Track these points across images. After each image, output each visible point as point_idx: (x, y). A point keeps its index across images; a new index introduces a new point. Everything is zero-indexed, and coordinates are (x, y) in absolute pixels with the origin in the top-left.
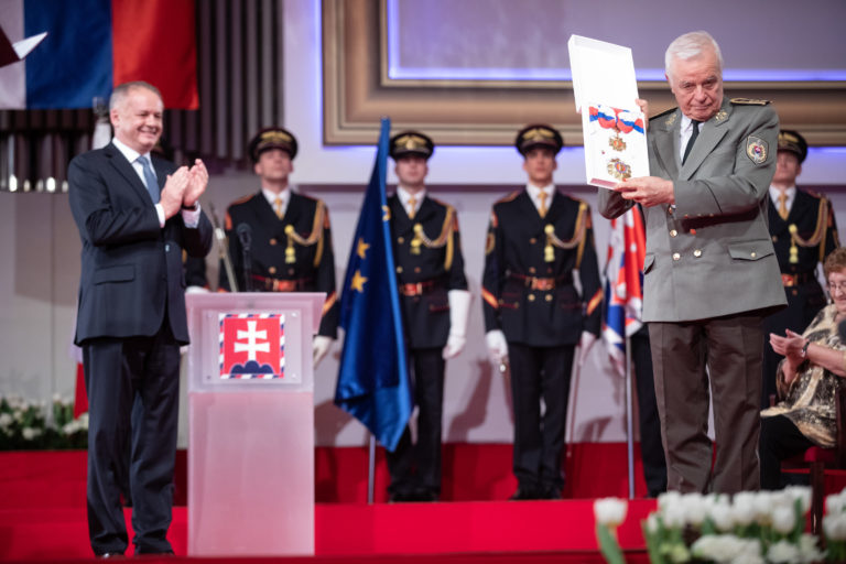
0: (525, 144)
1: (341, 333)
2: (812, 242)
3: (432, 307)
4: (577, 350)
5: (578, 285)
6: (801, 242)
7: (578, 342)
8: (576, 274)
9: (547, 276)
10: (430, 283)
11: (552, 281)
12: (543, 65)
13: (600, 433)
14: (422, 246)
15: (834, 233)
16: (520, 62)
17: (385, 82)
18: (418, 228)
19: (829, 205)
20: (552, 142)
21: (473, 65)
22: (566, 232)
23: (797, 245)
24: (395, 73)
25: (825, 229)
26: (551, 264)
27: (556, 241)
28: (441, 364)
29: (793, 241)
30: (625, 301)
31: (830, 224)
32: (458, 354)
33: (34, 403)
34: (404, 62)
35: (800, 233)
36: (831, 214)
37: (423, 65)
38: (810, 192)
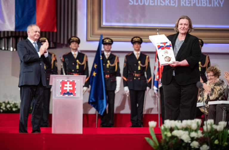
0: (133, 41)
1: (90, 86)
2: (204, 66)
3: (112, 81)
4: (146, 91)
5: (146, 76)
6: (202, 66)
7: (146, 90)
8: (145, 73)
9: (139, 73)
10: (111, 75)
11: (140, 74)
12: (140, 22)
13: (151, 112)
14: (109, 66)
15: (209, 64)
16: (135, 22)
17: (102, 26)
18: (108, 61)
19: (209, 57)
20: (140, 41)
21: (123, 22)
22: (143, 63)
23: (201, 67)
24: (104, 24)
25: (207, 63)
26: (140, 70)
27: (141, 65)
28: (114, 95)
29: (200, 66)
30: (158, 80)
31: (209, 62)
32: (118, 92)
33: (16, 102)
34: (106, 21)
35: (201, 64)
36: (209, 59)
37: (111, 22)
38: (204, 54)
